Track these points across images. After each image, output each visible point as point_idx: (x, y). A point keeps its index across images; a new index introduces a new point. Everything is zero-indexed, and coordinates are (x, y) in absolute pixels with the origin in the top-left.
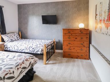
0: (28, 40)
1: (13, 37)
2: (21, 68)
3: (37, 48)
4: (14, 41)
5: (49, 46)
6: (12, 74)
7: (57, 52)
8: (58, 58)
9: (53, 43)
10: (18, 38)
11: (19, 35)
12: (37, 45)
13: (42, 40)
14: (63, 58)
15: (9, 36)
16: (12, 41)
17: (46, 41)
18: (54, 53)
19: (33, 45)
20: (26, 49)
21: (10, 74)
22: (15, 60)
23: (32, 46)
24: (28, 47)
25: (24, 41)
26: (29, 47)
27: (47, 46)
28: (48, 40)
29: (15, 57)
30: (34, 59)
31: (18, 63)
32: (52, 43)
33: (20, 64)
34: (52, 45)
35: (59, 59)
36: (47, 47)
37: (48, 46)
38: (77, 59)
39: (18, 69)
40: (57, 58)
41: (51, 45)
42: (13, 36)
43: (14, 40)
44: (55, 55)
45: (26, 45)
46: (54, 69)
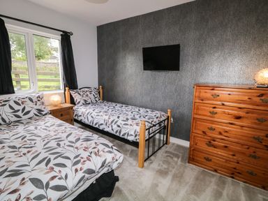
0: (114, 104)
1: (87, 95)
2: (83, 171)
3: (126, 126)
4: (89, 103)
5: (154, 126)
6: (62, 180)
7: (174, 144)
8: (176, 159)
9: (164, 120)
10: (97, 99)
11: (99, 93)
12: (127, 119)
13: (141, 109)
14: (187, 164)
15: (81, 93)
16: (86, 103)
17: (150, 112)
18: (166, 143)
19: (118, 117)
20: (106, 124)
21: (60, 179)
22: (77, 148)
23: (117, 119)
24: (110, 121)
25: (105, 105)
26: (112, 122)
27: (149, 125)
28: (153, 109)
29: (78, 139)
30: (112, 155)
31: (79, 155)
32: (161, 120)
33: (82, 160)
34: (163, 125)
35: (177, 162)
36: (149, 129)
37: (151, 127)
38: (233, 178)
39: (76, 170)
40: (172, 158)
41: (160, 124)
42: (88, 93)
43: (89, 101)
44: (167, 149)
45: (106, 115)
46: (160, 185)
